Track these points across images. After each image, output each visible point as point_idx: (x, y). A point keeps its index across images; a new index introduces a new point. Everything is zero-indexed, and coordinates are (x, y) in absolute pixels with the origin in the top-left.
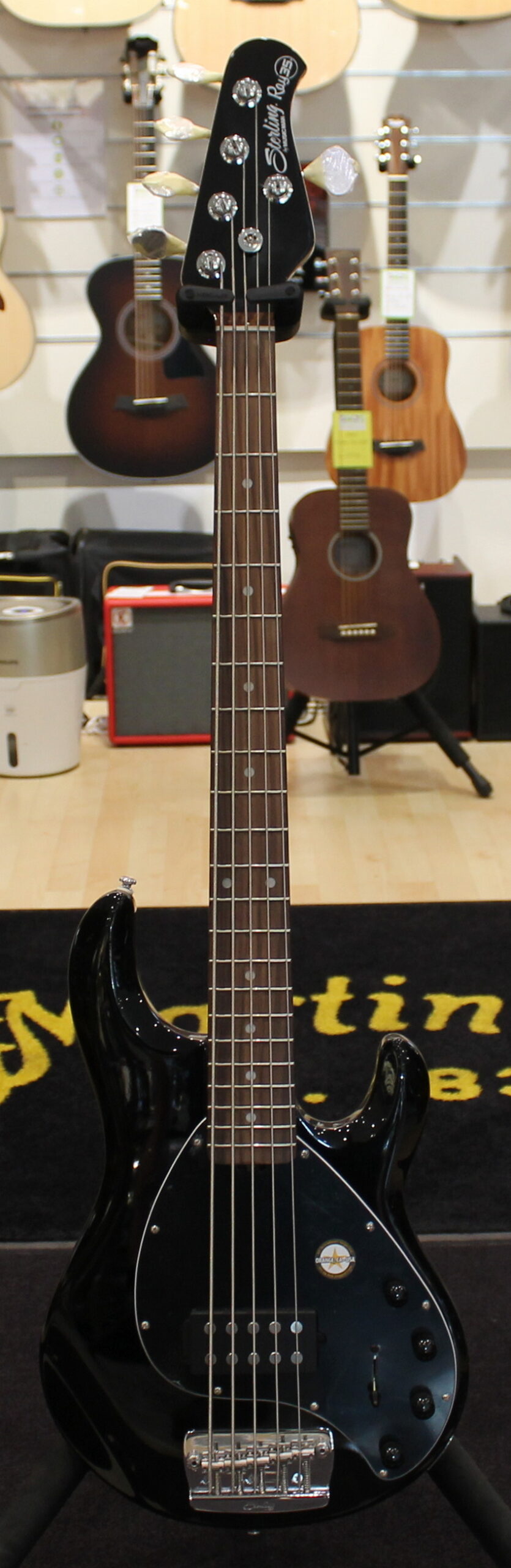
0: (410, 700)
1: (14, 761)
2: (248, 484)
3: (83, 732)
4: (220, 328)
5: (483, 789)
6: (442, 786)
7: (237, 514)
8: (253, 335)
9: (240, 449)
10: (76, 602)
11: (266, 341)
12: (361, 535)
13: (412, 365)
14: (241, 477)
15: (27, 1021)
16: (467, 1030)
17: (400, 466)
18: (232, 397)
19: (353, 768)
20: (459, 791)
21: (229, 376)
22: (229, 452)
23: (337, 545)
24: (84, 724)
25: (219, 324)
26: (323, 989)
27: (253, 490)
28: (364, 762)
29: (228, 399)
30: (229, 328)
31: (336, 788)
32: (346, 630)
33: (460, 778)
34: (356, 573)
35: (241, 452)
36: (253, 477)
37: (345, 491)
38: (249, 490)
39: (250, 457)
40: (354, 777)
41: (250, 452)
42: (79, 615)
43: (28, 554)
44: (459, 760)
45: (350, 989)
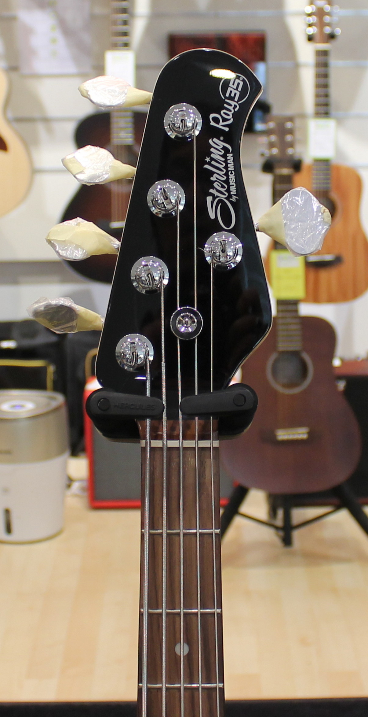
1: (9, 529)
2: (182, 650)
3: (69, 492)
4: (146, 443)
7: (167, 689)
8: (188, 452)
9: (172, 604)
10: (60, 399)
11: (207, 461)
12: (296, 354)
13: (334, 196)
14: (173, 641)
17: (324, 275)
18: (161, 534)
19: (287, 541)
21: (157, 510)
22: (157, 609)
24: (69, 486)
25: (145, 438)
27: (190, 658)
28: (296, 535)
29: (155, 536)
30: (157, 444)
31: (273, 559)
32: (283, 435)
34: (291, 385)
35: (175, 609)
36: (189, 641)
37: (282, 318)
38: (184, 657)
39: (185, 614)
40: (288, 549)
41: (185, 607)
42: (64, 413)
43: (28, 343)
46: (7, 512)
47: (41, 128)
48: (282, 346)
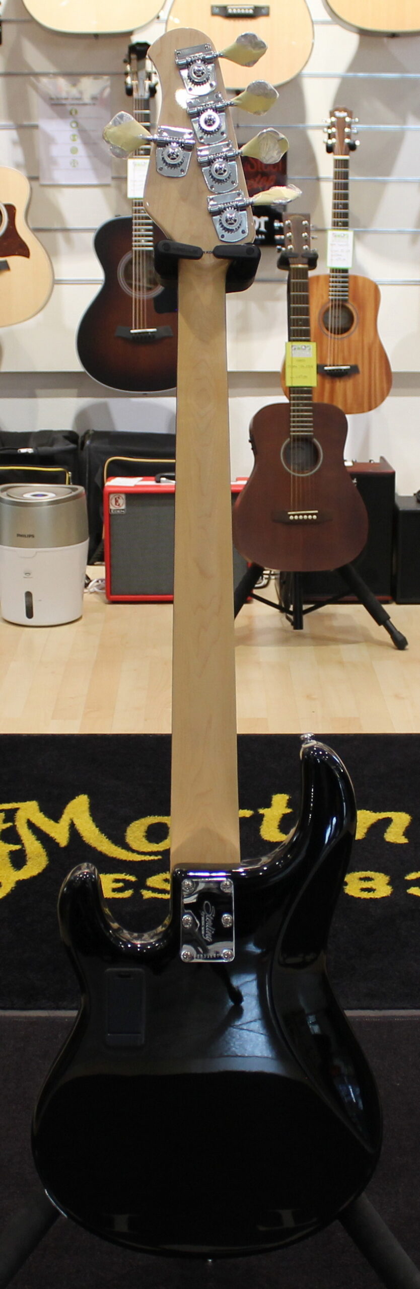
0: (343, 571)
1: (30, 614)
3: (86, 590)
5: (400, 643)
6: (368, 640)
10: (81, 489)
12: (307, 440)
13: (350, 306)
15: (31, 825)
16: (383, 839)
17: (339, 385)
19: (297, 624)
20: (381, 644)
23: (288, 447)
24: (86, 585)
26: (268, 805)
28: (305, 618)
31: (284, 640)
32: (293, 516)
33: (381, 633)
34: (302, 470)
37: (294, 405)
40: (299, 632)
42: (84, 499)
43: (45, 449)
44: (382, 619)
45: (290, 804)
46: (29, 595)
47: (60, 236)
48: (295, 432)
